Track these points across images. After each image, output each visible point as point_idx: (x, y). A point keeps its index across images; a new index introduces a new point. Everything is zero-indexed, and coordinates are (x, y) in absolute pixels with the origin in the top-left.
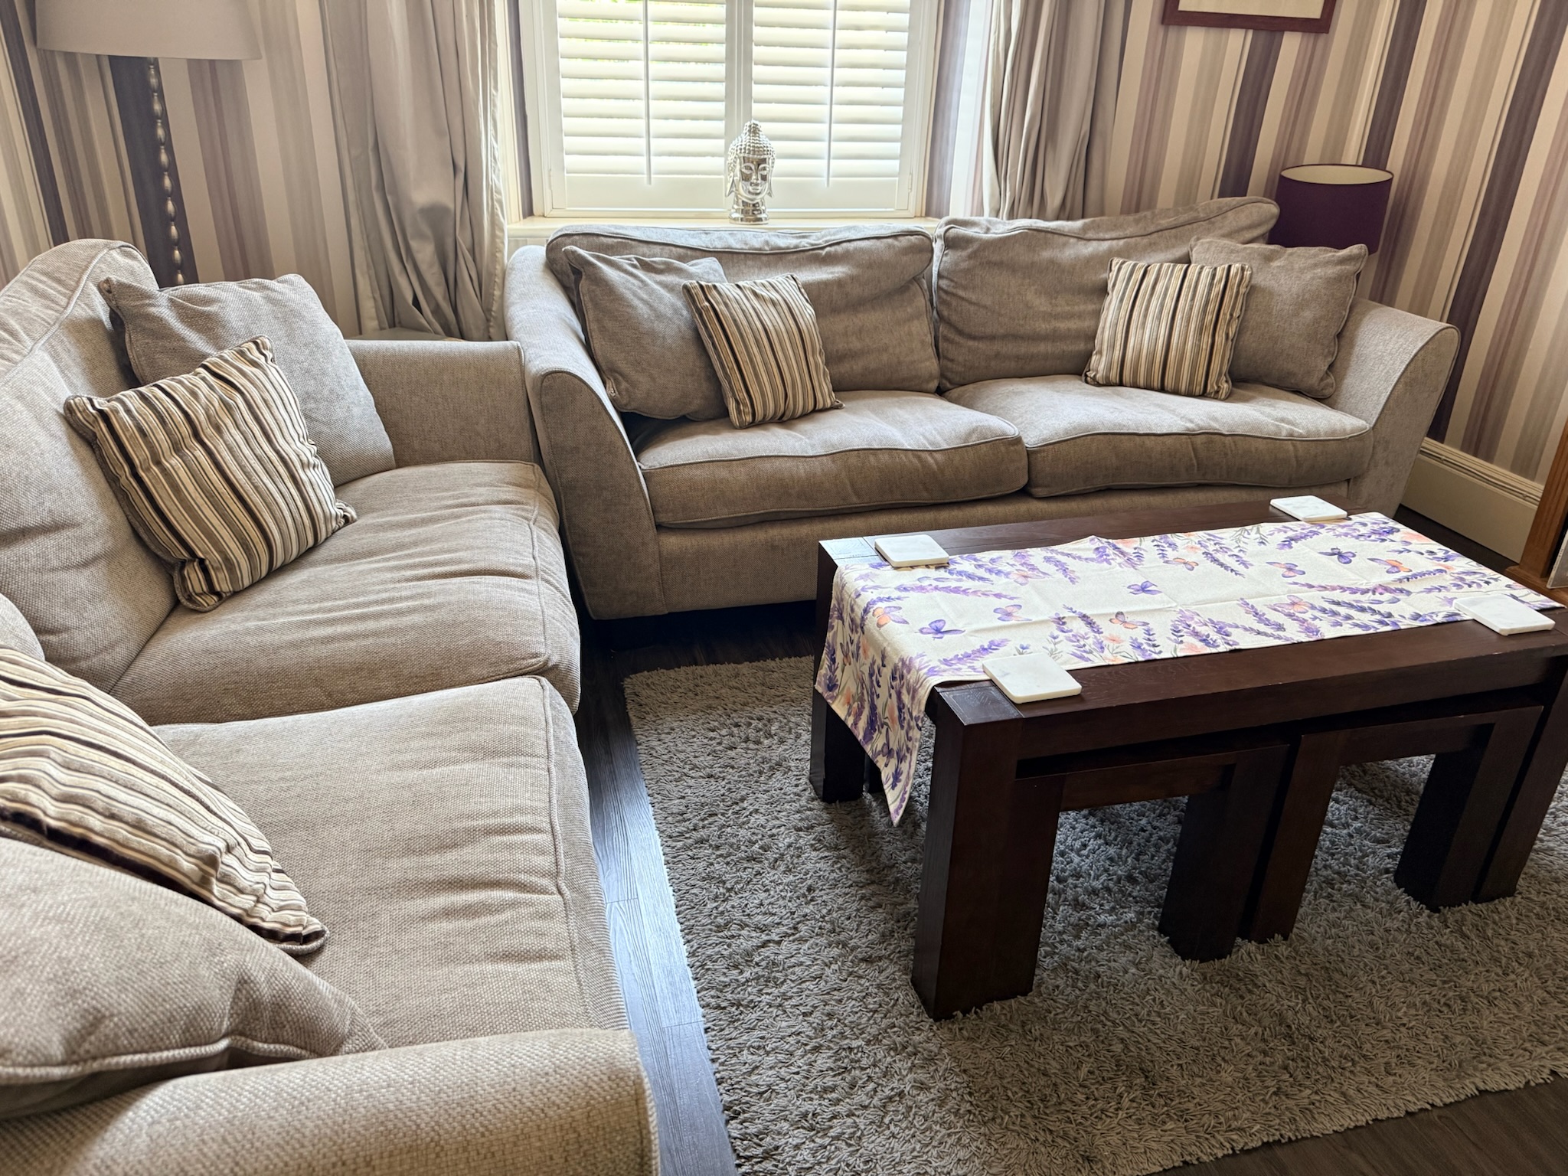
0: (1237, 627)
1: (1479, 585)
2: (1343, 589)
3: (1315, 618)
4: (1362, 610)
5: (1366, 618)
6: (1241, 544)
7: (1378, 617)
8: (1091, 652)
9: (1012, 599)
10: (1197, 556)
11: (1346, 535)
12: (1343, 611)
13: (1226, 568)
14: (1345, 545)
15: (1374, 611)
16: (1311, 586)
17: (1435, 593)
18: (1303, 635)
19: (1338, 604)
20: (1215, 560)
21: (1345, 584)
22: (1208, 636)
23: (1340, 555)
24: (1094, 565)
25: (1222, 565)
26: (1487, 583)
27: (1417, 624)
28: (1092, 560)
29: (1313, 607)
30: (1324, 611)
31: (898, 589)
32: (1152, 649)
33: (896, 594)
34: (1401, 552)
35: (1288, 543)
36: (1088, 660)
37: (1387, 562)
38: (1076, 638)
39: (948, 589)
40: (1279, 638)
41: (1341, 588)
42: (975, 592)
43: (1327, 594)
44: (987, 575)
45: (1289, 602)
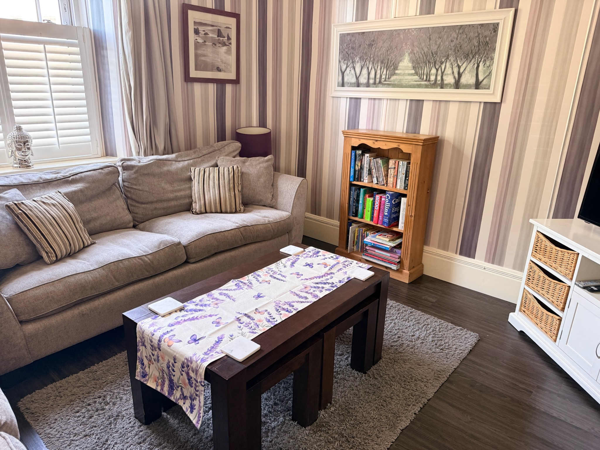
0: (294, 302)
1: (350, 265)
2: (316, 277)
3: (314, 291)
4: (325, 284)
5: (327, 286)
6: (279, 269)
7: (330, 285)
8: (255, 329)
9: (216, 315)
10: (268, 278)
11: (307, 257)
12: (320, 285)
13: (279, 280)
14: (309, 260)
15: (329, 283)
16: (307, 279)
17: (340, 271)
18: (314, 299)
19: (317, 283)
20: (275, 278)
21: (316, 276)
22: (287, 309)
23: (309, 265)
24: (238, 291)
25: (278, 279)
26: (351, 264)
27: (342, 284)
28: (236, 289)
29: (312, 287)
30: (315, 287)
31: (169, 326)
32: (273, 320)
33: (169, 329)
34: (324, 259)
35: (292, 264)
36: (255, 333)
37: (323, 264)
38: (247, 325)
39: (190, 320)
40: (308, 302)
41: (315, 277)
42: (201, 317)
43: (312, 281)
44: (201, 308)
45: (304, 287)
